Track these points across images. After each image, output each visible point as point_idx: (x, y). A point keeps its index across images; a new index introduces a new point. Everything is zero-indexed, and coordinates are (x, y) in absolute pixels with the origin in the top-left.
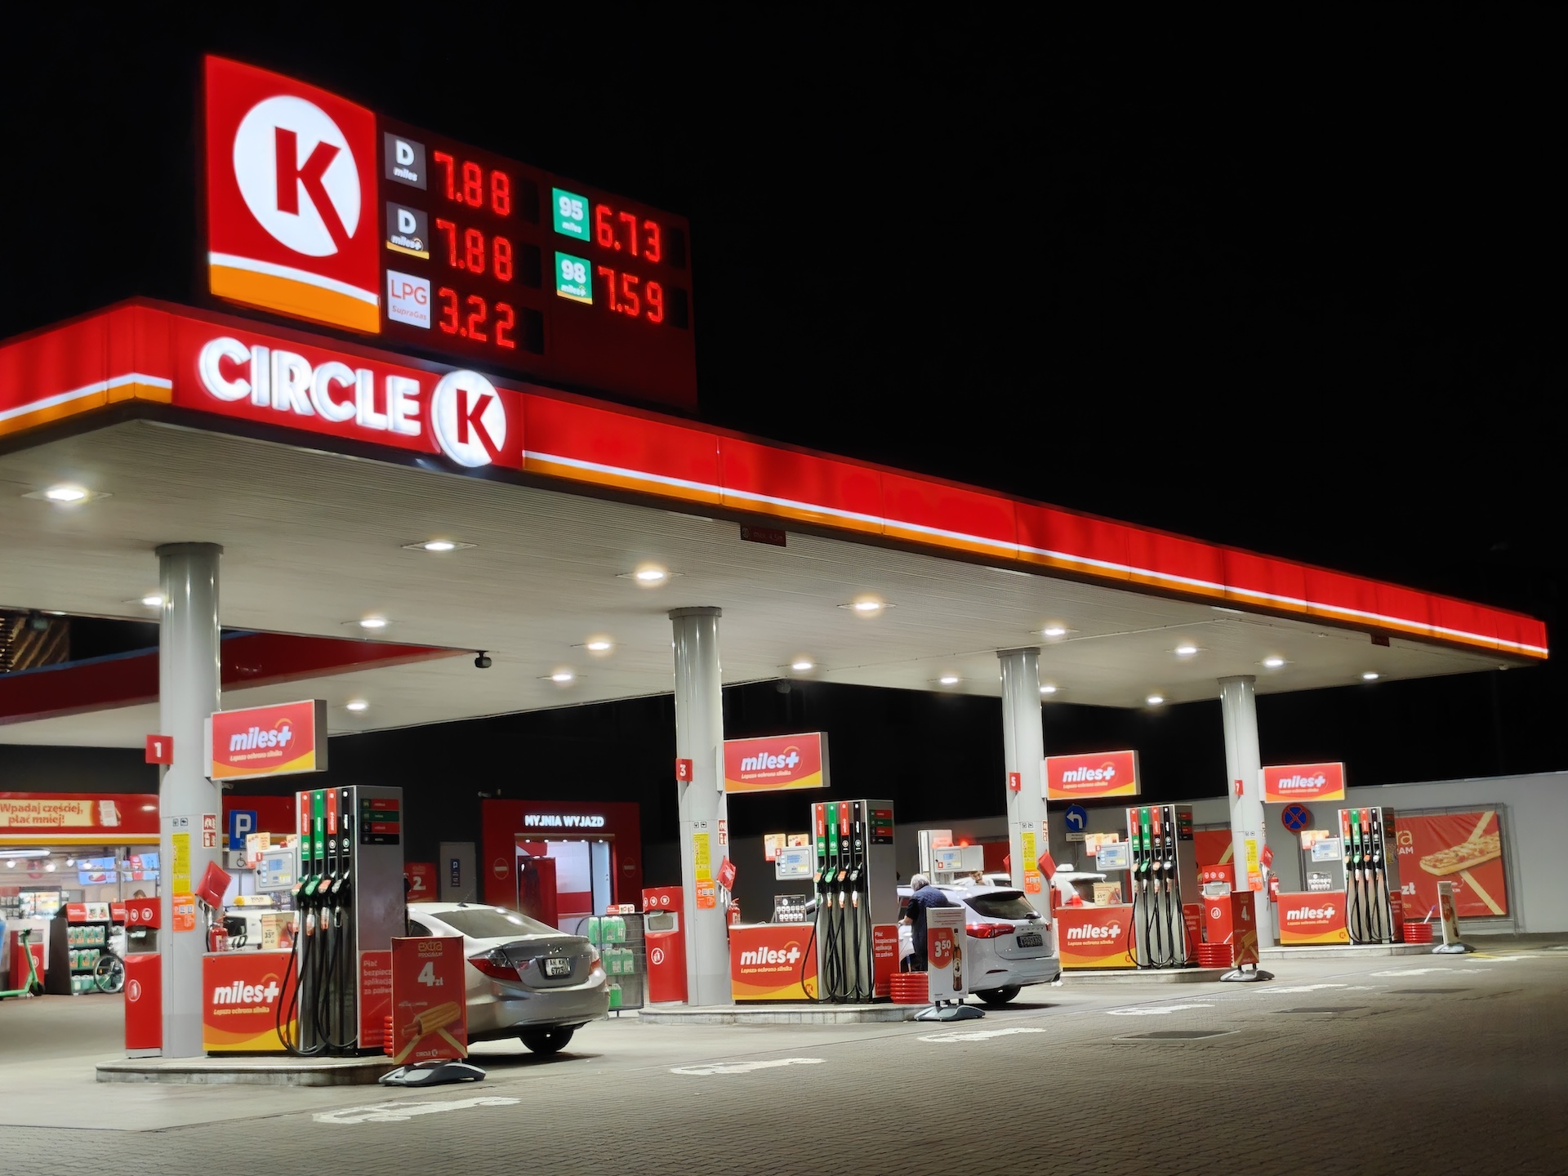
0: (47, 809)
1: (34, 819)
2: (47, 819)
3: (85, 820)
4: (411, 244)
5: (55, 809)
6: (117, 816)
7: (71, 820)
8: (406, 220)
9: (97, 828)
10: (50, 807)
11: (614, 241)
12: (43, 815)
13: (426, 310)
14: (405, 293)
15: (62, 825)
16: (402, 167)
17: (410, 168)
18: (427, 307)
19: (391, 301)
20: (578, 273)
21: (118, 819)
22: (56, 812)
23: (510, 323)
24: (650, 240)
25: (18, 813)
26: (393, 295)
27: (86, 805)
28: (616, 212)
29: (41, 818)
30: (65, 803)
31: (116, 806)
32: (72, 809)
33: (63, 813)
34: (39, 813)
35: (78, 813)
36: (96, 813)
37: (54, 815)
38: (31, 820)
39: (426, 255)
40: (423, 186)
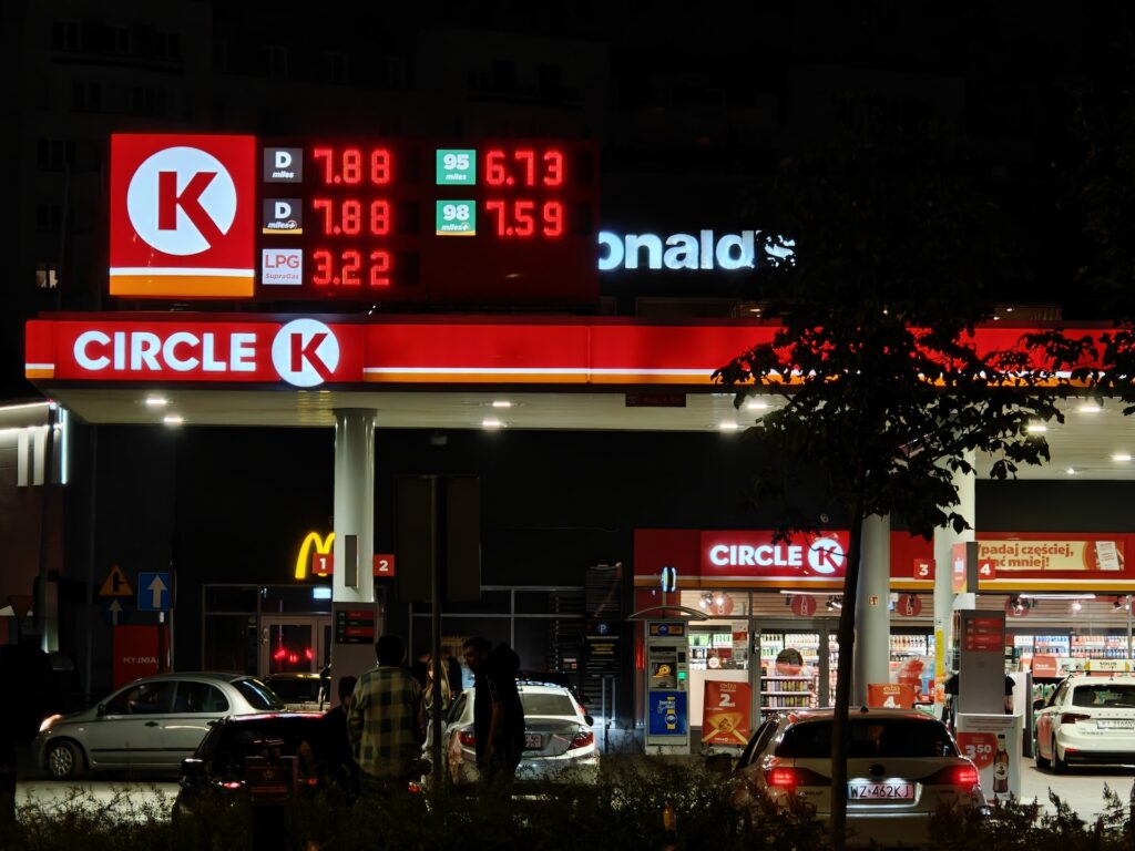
0: (1027, 550)
1: (1010, 561)
2: (1027, 561)
3: (1077, 563)
4: (287, 226)
5: (1037, 550)
6: (1119, 558)
7: (1057, 562)
8: (283, 209)
9: (1094, 573)
10: (1031, 548)
11: (506, 177)
12: (1021, 557)
13: (299, 271)
14: (278, 263)
15: (1046, 568)
16: (280, 170)
17: (287, 170)
18: (300, 269)
19: (265, 271)
20: (460, 212)
21: (1120, 563)
22: (1039, 554)
23: (386, 266)
24: (551, 168)
25: (989, 555)
26: (267, 266)
27: (1078, 547)
28: (510, 153)
29: (1018, 561)
30: (1050, 544)
31: (1118, 547)
32: (1060, 551)
33: (1047, 555)
34: (1016, 555)
35: (1067, 555)
36: (1091, 556)
37: (1035, 557)
38: (1006, 563)
39: (300, 231)
40: (300, 180)
